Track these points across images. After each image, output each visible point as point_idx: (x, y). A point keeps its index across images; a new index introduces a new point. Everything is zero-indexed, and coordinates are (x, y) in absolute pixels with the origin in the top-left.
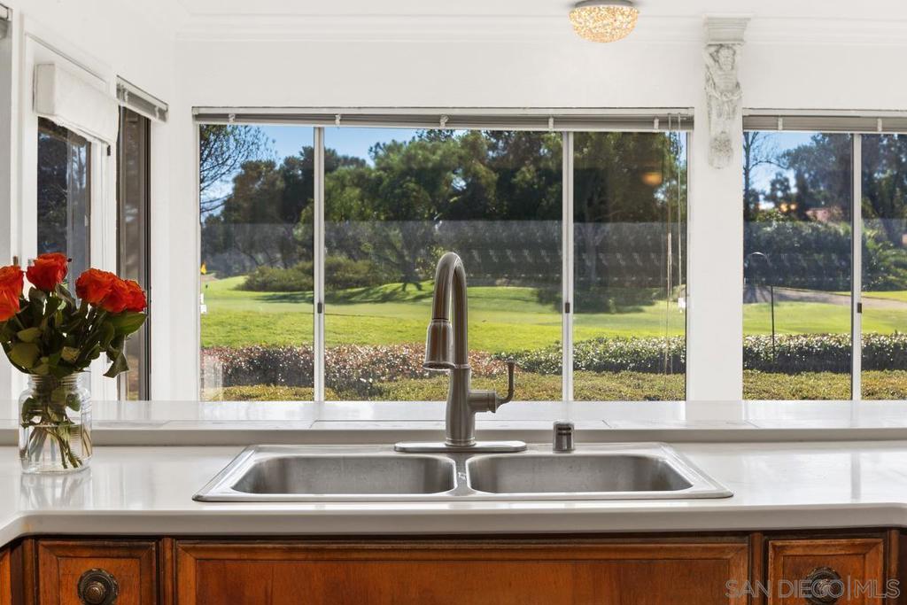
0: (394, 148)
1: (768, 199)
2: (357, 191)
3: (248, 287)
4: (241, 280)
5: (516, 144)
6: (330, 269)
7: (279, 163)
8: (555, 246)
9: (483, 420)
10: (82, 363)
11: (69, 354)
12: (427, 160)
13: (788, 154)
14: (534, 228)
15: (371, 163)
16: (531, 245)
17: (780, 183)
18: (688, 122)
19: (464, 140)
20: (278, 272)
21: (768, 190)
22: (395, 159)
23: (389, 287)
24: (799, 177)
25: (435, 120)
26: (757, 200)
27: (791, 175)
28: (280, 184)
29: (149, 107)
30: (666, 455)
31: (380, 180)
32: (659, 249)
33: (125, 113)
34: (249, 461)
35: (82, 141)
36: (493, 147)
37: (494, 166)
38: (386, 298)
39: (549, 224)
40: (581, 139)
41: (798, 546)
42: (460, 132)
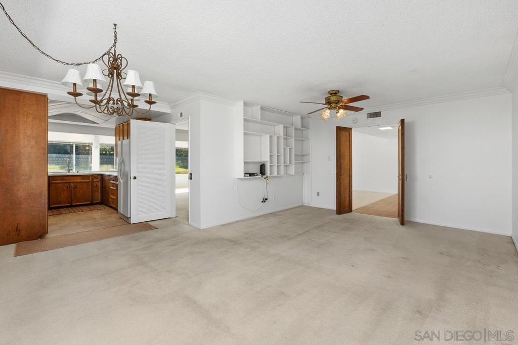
18: (92, 144)
41: (95, 175)
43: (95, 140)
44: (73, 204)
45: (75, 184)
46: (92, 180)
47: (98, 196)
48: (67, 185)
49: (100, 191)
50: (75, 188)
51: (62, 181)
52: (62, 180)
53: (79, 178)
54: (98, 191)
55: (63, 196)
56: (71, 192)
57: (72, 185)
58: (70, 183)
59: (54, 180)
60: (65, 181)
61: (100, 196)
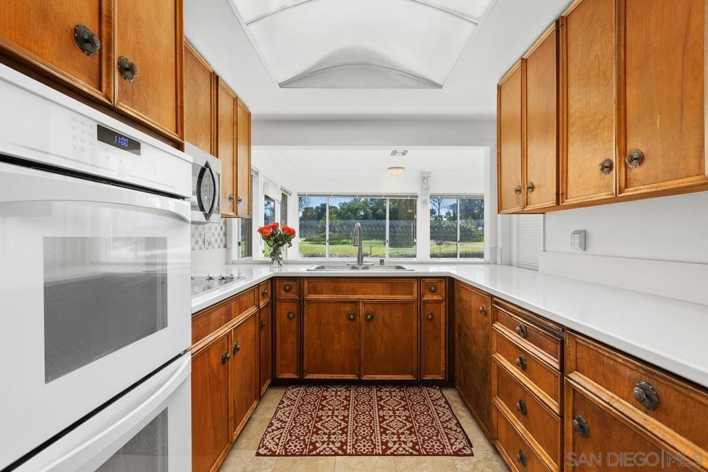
0: (345, 204)
1: (445, 217)
2: (335, 215)
3: (306, 241)
4: (304, 239)
5: (377, 203)
6: (330, 235)
7: (314, 208)
8: (384, 227)
9: (365, 259)
10: (282, 245)
11: (280, 242)
12: (353, 207)
13: (451, 206)
14: (379, 222)
15: (339, 208)
16: (378, 226)
17: (448, 213)
18: (417, 197)
19: (364, 202)
20: (315, 237)
21: (445, 215)
22: (345, 207)
23: (344, 241)
24: (453, 212)
25: (356, 196)
26: (442, 218)
27: (451, 211)
28: (315, 214)
29: (288, 193)
30: (404, 266)
31: (341, 212)
32: (410, 227)
33: (283, 194)
34: (316, 266)
35: (273, 201)
36: (371, 204)
37: (371, 209)
38: (344, 243)
39: (383, 221)
40: (393, 201)
41: (427, 280)
42: (363, 199)
43: (422, 187)
44: (365, 378)
45: (371, 309)
46: (420, 296)
47: (438, 354)
48: (348, 308)
49: (443, 340)
50: (370, 319)
51: (335, 297)
52: (336, 291)
53: (379, 286)
54: (437, 338)
55: (337, 346)
56: (359, 334)
57: (362, 310)
58: (356, 303)
59: (316, 292)
60: (342, 297)
61: (443, 356)
